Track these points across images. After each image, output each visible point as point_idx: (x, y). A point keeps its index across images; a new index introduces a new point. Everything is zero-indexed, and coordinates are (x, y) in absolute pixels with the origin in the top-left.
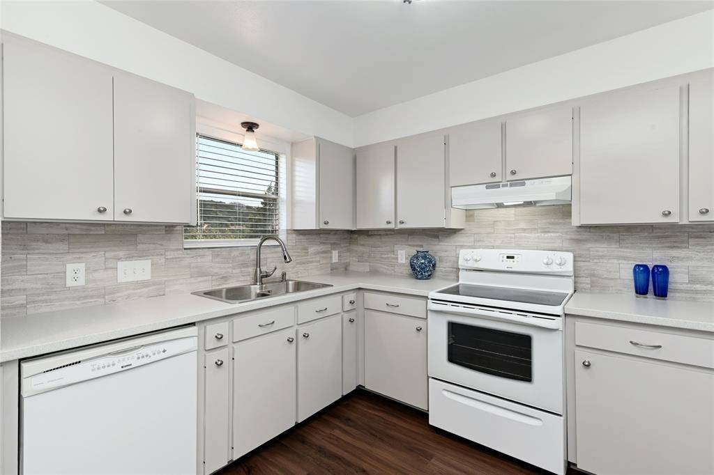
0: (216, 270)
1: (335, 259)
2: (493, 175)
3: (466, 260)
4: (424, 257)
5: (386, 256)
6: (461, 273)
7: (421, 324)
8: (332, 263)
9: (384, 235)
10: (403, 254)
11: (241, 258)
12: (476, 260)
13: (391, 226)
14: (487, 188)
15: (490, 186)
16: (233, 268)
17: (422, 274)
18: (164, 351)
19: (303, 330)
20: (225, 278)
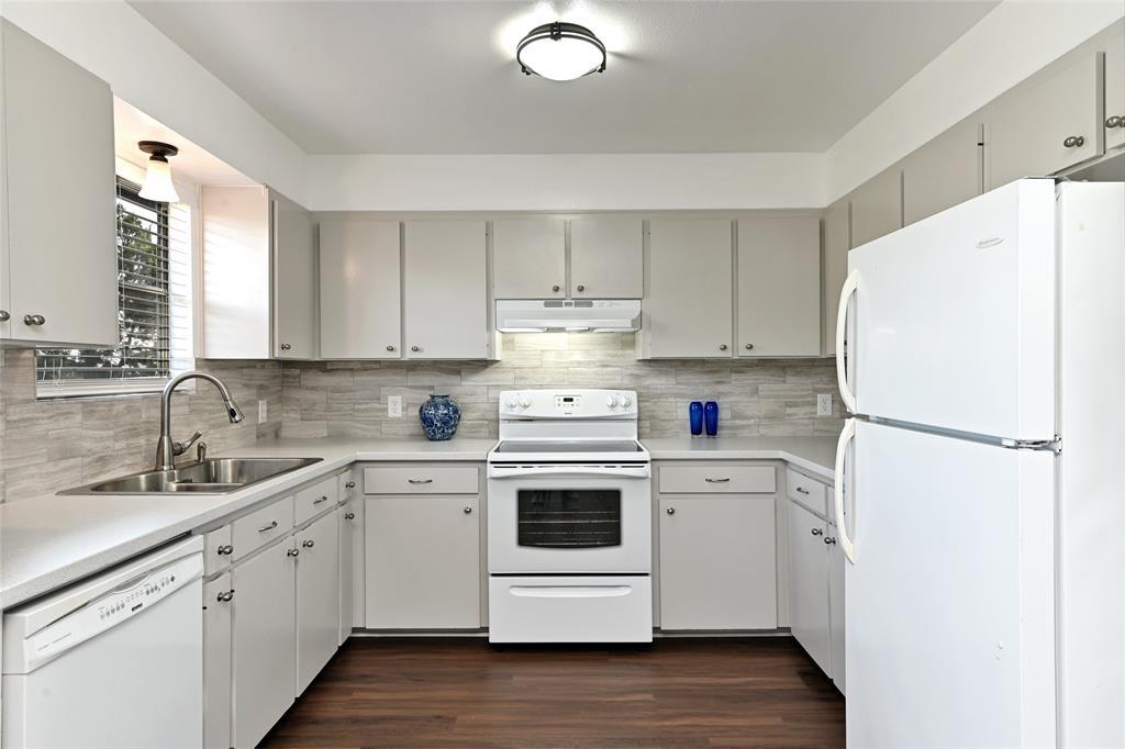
0: (87, 445)
1: (262, 417)
2: (556, 289)
3: (512, 407)
4: (447, 405)
5: (365, 406)
6: (503, 427)
7: (472, 503)
8: (257, 425)
9: (358, 370)
10: (399, 404)
11: (128, 418)
12: (525, 407)
13: (396, 355)
14: (547, 305)
15: (549, 303)
16: (116, 438)
17: (443, 431)
18: (173, 579)
19: (302, 537)
20: (103, 460)
